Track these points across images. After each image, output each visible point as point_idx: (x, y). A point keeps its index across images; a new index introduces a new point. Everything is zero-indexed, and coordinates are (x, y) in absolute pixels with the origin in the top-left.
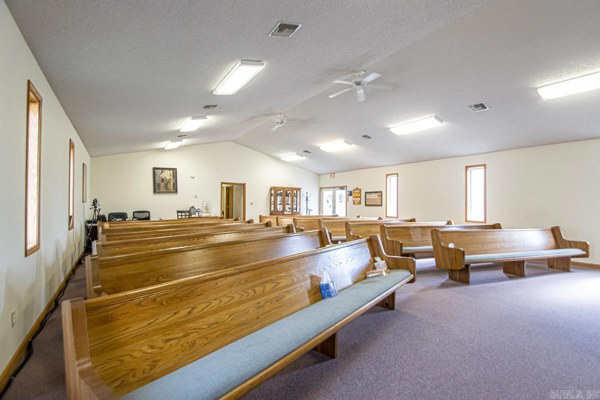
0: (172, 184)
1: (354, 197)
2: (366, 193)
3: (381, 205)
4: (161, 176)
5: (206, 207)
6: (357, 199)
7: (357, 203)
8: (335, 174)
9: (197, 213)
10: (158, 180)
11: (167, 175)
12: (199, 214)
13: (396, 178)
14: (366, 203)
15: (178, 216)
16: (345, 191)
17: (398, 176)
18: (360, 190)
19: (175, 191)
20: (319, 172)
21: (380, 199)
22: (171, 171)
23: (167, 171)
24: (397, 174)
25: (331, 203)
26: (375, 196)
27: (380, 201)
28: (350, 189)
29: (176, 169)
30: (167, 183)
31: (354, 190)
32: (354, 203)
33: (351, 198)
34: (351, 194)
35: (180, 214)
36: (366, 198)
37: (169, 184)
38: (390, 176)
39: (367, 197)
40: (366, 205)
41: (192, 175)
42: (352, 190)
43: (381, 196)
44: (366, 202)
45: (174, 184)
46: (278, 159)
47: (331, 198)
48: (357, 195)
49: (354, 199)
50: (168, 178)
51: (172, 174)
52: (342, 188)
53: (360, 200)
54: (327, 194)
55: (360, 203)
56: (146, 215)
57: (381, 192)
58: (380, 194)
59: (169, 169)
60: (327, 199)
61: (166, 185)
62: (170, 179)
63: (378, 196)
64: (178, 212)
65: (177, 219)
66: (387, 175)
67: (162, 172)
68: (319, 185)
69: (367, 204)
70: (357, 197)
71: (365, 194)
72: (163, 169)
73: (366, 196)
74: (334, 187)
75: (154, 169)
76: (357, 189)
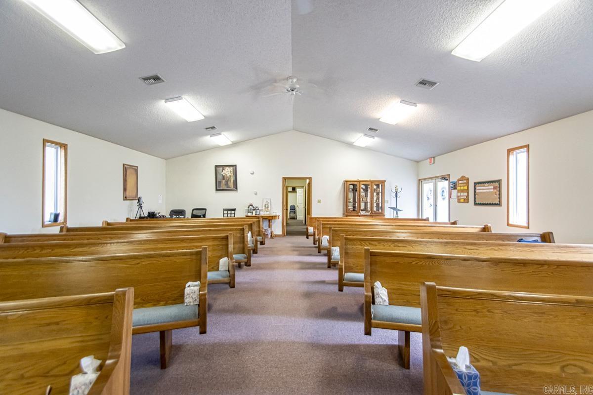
0: (232, 181)
1: (458, 191)
2: (475, 184)
3: (499, 204)
4: (222, 173)
5: (265, 205)
6: (462, 194)
7: (462, 200)
8: (436, 158)
9: (254, 212)
10: (220, 178)
11: (228, 172)
12: (256, 212)
13: (525, 154)
14: (475, 201)
15: (224, 214)
16: (448, 181)
17: (528, 151)
18: (468, 179)
19: (236, 188)
20: (417, 158)
21: (498, 193)
22: (232, 168)
23: (227, 168)
24: (528, 146)
25: (431, 201)
26: (489, 188)
27: (498, 196)
28: (453, 179)
29: (236, 165)
30: (228, 180)
31: (459, 180)
32: (459, 201)
33: (454, 192)
34: (454, 186)
35: (226, 212)
36: (475, 192)
37: (229, 182)
38: (515, 152)
39: (477, 191)
40: (476, 204)
41: (251, 171)
42: (455, 180)
43: (500, 187)
44: (475, 198)
45: (234, 181)
46: (350, 145)
47: (432, 194)
48: (462, 188)
49: (459, 194)
50: (228, 175)
51: (232, 171)
52: (444, 178)
53: (468, 196)
54: (428, 187)
55: (467, 200)
56: (202, 212)
57: (499, 182)
58: (497, 184)
59: (229, 166)
60: (427, 196)
61: (227, 184)
62: (230, 176)
63: (495, 188)
64: (224, 210)
65: (222, 217)
66: (509, 151)
67: (223, 169)
68: (418, 175)
69: (477, 202)
70: (463, 191)
71: (475, 186)
72: (224, 167)
73: (475, 189)
74: (435, 178)
75: (216, 166)
76: (463, 178)
